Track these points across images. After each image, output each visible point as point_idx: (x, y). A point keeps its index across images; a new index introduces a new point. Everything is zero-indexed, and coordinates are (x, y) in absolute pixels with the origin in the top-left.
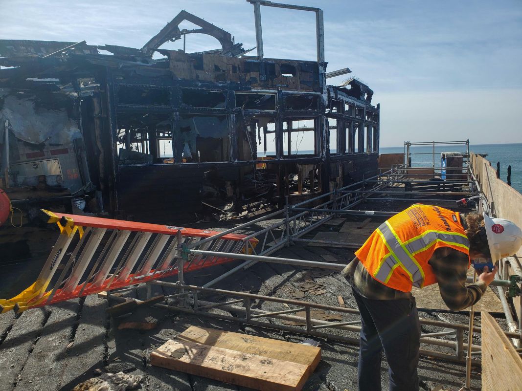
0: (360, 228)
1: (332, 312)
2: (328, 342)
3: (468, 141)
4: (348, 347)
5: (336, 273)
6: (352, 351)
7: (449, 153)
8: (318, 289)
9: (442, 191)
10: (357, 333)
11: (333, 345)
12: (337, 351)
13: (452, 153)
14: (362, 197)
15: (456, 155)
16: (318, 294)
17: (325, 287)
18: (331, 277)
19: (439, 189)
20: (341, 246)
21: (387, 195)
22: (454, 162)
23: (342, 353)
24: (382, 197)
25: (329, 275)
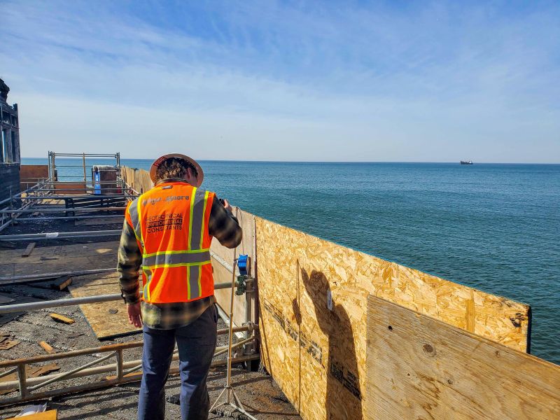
0: (27, 256)
1: (41, 363)
2: (55, 399)
3: (118, 155)
4: (85, 397)
5: (22, 316)
6: (92, 399)
7: (102, 166)
8: (6, 341)
9: (105, 206)
10: (89, 377)
11: (63, 401)
12: (73, 407)
13: (105, 166)
14: (11, 218)
15: (109, 168)
16: (8, 347)
17: (14, 336)
18: (17, 323)
19: (102, 204)
20: (11, 282)
21: (39, 214)
22: (107, 175)
23: (80, 406)
24: (35, 216)
25: (13, 320)
